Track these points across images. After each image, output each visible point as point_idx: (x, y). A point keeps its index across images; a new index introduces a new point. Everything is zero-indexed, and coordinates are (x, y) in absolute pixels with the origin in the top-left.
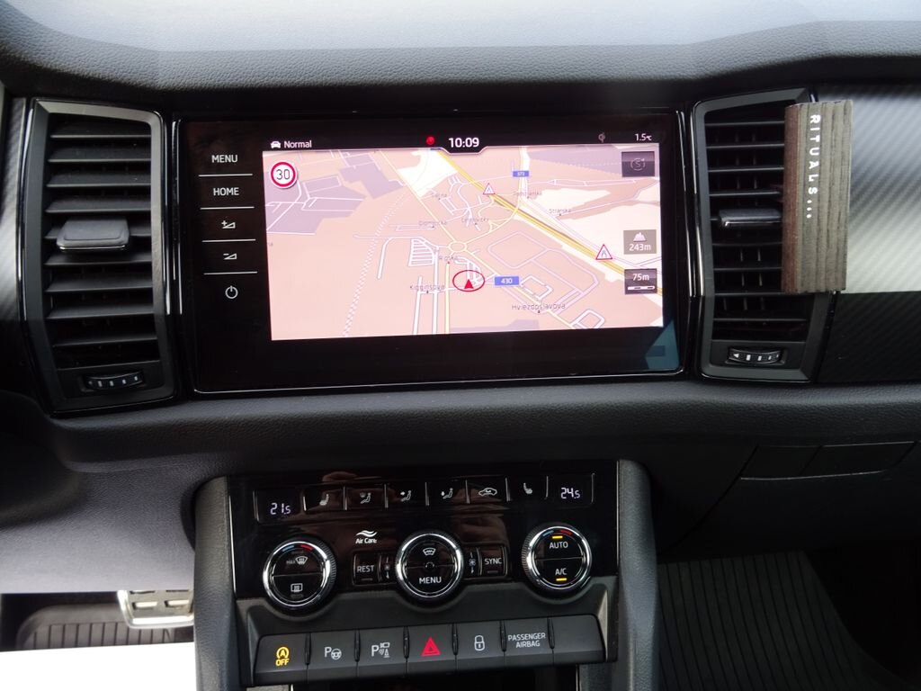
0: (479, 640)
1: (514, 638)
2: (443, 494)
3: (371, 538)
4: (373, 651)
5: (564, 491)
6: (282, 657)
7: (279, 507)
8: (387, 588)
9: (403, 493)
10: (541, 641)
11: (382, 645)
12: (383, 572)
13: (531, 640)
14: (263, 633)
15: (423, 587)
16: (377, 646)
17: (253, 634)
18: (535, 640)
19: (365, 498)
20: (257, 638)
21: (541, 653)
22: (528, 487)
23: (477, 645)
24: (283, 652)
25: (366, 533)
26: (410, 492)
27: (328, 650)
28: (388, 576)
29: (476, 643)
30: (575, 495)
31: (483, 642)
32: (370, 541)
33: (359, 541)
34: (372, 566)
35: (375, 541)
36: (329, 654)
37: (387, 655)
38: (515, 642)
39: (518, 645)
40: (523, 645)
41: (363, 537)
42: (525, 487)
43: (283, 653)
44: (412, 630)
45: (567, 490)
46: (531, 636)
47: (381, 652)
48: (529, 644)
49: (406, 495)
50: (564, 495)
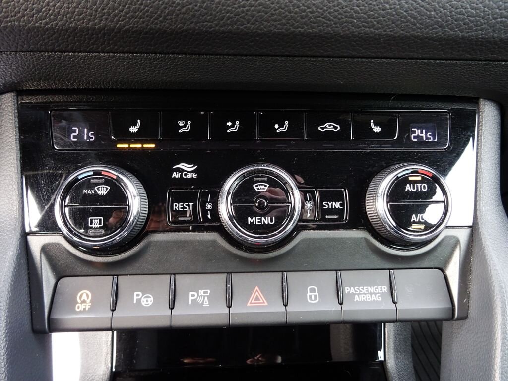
0: (312, 290)
1: (352, 290)
2: (277, 126)
3: (190, 172)
4: (191, 298)
5: (414, 132)
6: (84, 302)
7: (81, 132)
8: (208, 229)
9: (229, 124)
10: (382, 295)
11: (201, 292)
12: (205, 212)
13: (371, 294)
14: (60, 275)
15: (252, 228)
16: (196, 294)
17: (48, 278)
18: (375, 294)
19: (184, 126)
20: (53, 281)
21: (382, 307)
22: (375, 125)
23: (310, 296)
24: (85, 295)
25: (183, 166)
26: (237, 122)
27: (137, 295)
28: (209, 216)
29: (309, 294)
30: (427, 138)
31: (317, 293)
32: (189, 176)
33: (176, 175)
34: (191, 204)
35: (195, 176)
36: (139, 300)
37: (206, 304)
38: (353, 295)
39: (356, 298)
40: (362, 298)
41: (181, 171)
42: (372, 124)
43: (84, 297)
44: (236, 278)
45: (418, 132)
46: (372, 289)
47: (200, 300)
48: (368, 298)
49: (232, 126)
50: (415, 137)
